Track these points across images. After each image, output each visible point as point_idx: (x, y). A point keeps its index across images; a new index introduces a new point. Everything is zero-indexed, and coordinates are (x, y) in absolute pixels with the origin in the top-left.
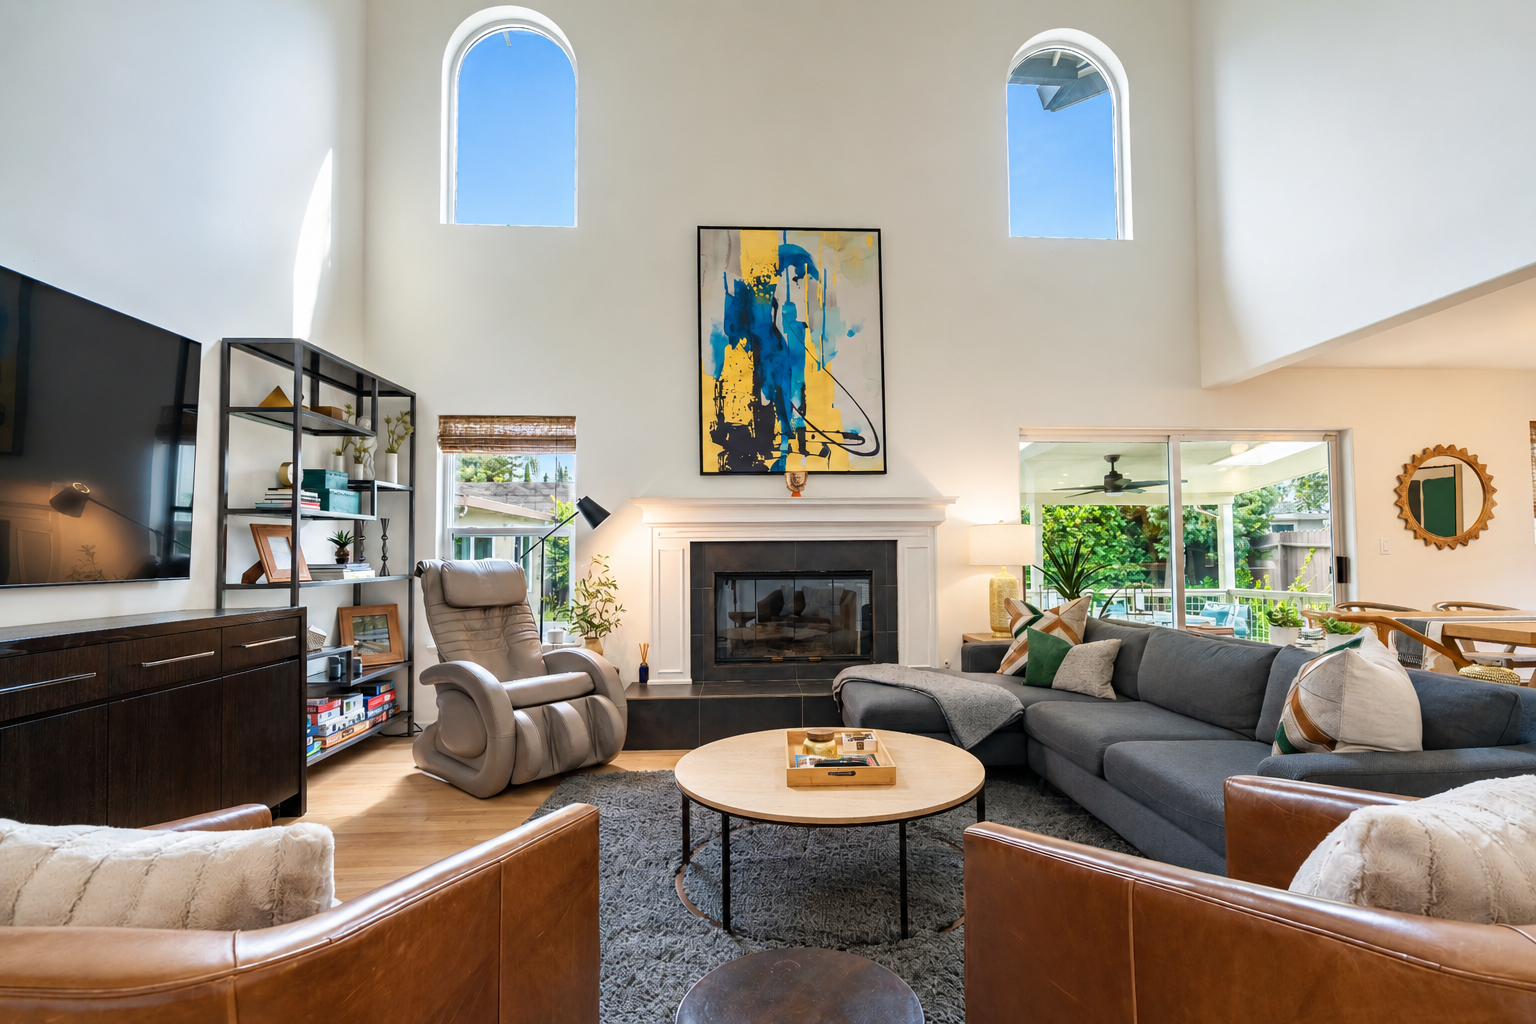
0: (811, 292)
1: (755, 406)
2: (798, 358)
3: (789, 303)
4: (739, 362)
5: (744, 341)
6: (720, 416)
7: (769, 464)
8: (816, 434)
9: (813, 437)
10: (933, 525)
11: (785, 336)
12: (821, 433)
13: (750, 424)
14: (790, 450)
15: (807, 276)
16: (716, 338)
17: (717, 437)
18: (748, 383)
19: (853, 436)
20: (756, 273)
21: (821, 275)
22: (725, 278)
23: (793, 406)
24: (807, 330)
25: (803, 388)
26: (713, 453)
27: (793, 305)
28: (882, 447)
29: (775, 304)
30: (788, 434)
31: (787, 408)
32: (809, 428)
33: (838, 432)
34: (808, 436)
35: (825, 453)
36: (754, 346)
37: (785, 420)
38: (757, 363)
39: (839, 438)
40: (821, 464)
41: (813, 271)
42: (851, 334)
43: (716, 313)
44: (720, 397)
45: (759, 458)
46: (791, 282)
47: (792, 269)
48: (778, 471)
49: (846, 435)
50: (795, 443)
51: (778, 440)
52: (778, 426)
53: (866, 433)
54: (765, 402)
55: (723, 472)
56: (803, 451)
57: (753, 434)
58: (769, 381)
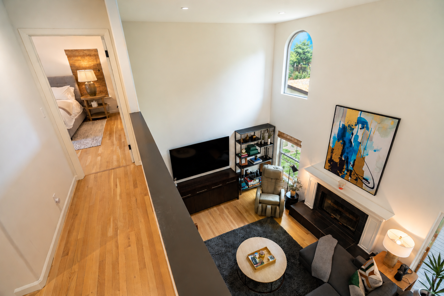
0: (363, 134)
1: (340, 159)
2: (355, 152)
3: (357, 135)
4: (339, 146)
5: (341, 141)
6: (331, 158)
7: (340, 174)
8: (355, 174)
9: (354, 174)
11: (353, 144)
12: (357, 174)
13: (338, 163)
15: (365, 129)
16: (334, 138)
17: (330, 162)
18: (340, 152)
19: (366, 179)
20: (349, 124)
21: (370, 130)
22: (340, 122)
23: (350, 163)
24: (360, 145)
25: (355, 160)
26: (328, 165)
28: (375, 188)
29: (353, 134)
30: (347, 170)
32: (353, 171)
33: (362, 176)
34: (353, 173)
35: (357, 180)
36: (344, 144)
37: (348, 166)
38: (343, 148)
39: (362, 178)
40: (354, 182)
41: (368, 128)
42: (375, 151)
43: (336, 131)
44: (332, 153)
45: (338, 172)
46: (359, 129)
47: (360, 126)
48: (343, 177)
49: (364, 179)
50: (348, 174)
51: (344, 170)
52: (345, 167)
53: (371, 181)
54: (343, 159)
55: (329, 170)
56: (350, 176)
57: (338, 166)
58: (345, 154)
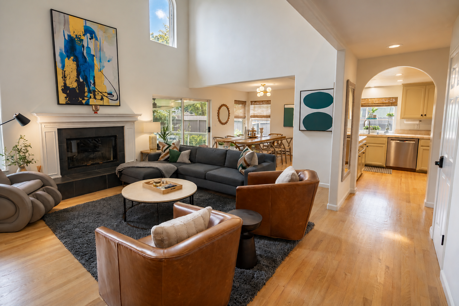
0: (96, 45)
1: (77, 81)
2: (92, 67)
3: (88, 47)
4: (71, 65)
5: (72, 58)
6: (65, 84)
7: (84, 102)
8: (99, 93)
9: (98, 94)
10: (134, 122)
11: (87, 58)
12: (101, 92)
13: (76, 87)
14: (90, 97)
15: (94, 39)
16: (61, 54)
17: (64, 91)
18: (75, 73)
19: (110, 94)
20: (76, 33)
21: (99, 39)
22: (64, 32)
23: (91, 83)
24: (95, 58)
25: (94, 77)
26: (63, 97)
27: (89, 48)
28: (118, 98)
29: (83, 46)
30: (90, 91)
31: (89, 83)
32: (96, 90)
33: (106, 92)
34: (96, 93)
35: (102, 99)
36: (76, 60)
37: (89, 87)
38: (78, 66)
39: (106, 95)
40: (101, 103)
41: (97, 39)
42: (109, 61)
43: (60, 45)
44: (64, 77)
45: (80, 99)
46: (89, 40)
47: (89, 35)
48: (87, 104)
49: (108, 94)
50: (92, 95)
51: (86, 94)
52: (86, 89)
53: (114, 93)
54: (81, 80)
55: (67, 104)
56: (95, 98)
57: (78, 91)
58: (82, 73)
